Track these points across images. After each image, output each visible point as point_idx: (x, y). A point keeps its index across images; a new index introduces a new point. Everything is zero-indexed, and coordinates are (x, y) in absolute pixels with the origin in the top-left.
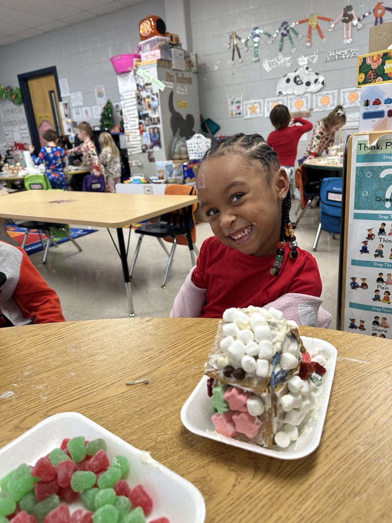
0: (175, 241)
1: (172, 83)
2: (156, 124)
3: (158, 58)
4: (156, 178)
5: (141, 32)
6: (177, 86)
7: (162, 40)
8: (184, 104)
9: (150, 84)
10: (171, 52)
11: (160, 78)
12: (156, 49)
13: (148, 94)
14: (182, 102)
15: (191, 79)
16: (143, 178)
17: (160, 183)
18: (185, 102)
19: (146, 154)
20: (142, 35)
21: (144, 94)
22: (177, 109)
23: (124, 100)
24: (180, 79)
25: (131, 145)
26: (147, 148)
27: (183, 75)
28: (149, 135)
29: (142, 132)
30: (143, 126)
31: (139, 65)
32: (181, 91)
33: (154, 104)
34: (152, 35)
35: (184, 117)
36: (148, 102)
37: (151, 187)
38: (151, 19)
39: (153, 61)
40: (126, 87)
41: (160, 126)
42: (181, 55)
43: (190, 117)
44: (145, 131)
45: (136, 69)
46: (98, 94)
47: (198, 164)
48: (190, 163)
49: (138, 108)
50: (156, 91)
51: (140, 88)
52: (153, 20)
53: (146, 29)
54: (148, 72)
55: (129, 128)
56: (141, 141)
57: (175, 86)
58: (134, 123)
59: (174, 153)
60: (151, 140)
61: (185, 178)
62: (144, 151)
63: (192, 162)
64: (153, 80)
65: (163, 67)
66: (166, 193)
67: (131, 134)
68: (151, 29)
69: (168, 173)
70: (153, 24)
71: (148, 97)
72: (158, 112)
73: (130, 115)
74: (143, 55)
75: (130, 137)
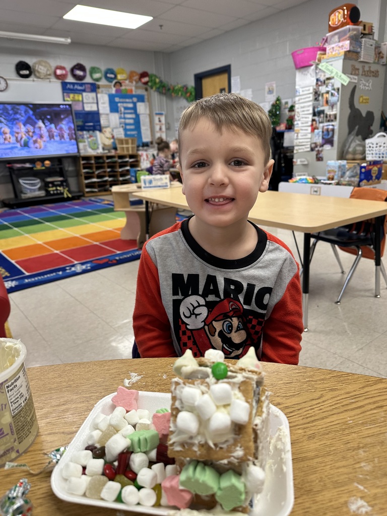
0: (360, 253)
1: (356, 77)
2: (332, 121)
3: (346, 50)
4: (325, 178)
5: (330, 23)
6: (362, 80)
7: (354, 30)
8: (366, 99)
9: (333, 78)
10: (361, 43)
11: (344, 72)
12: (346, 39)
13: (327, 89)
14: (364, 97)
15: (378, 72)
16: (311, 178)
17: (330, 184)
18: (367, 97)
19: (314, 153)
20: (332, 25)
21: (323, 89)
22: (357, 105)
23: (300, 96)
24: (366, 73)
25: (300, 142)
26: (316, 146)
27: (370, 67)
28: (321, 133)
29: (313, 129)
30: (316, 123)
31: (323, 58)
32: (365, 85)
33: (333, 100)
34: (343, 25)
35: (364, 114)
36: (327, 98)
37: (320, 188)
38: (345, 8)
39: (339, 54)
40: (305, 82)
41: (336, 124)
42: (372, 45)
43: (370, 114)
44: (318, 129)
45: (318, 63)
46: (268, 90)
47: (379, 166)
48: (370, 164)
49: (313, 104)
50: (338, 85)
51: (319, 83)
52: (346, 9)
53: (337, 19)
54: (332, 65)
55: (300, 125)
56: (311, 138)
57: (359, 80)
58: (307, 120)
59: (348, 152)
60: (323, 138)
61: (361, 180)
62: (312, 149)
63: (372, 163)
64: (337, 73)
65: (350, 59)
66: (352, 197)
67: (301, 131)
68: (343, 19)
69: (340, 173)
70: (346, 13)
71: (328, 92)
72: (336, 108)
73: (303, 111)
74: (328, 47)
75: (299, 135)
